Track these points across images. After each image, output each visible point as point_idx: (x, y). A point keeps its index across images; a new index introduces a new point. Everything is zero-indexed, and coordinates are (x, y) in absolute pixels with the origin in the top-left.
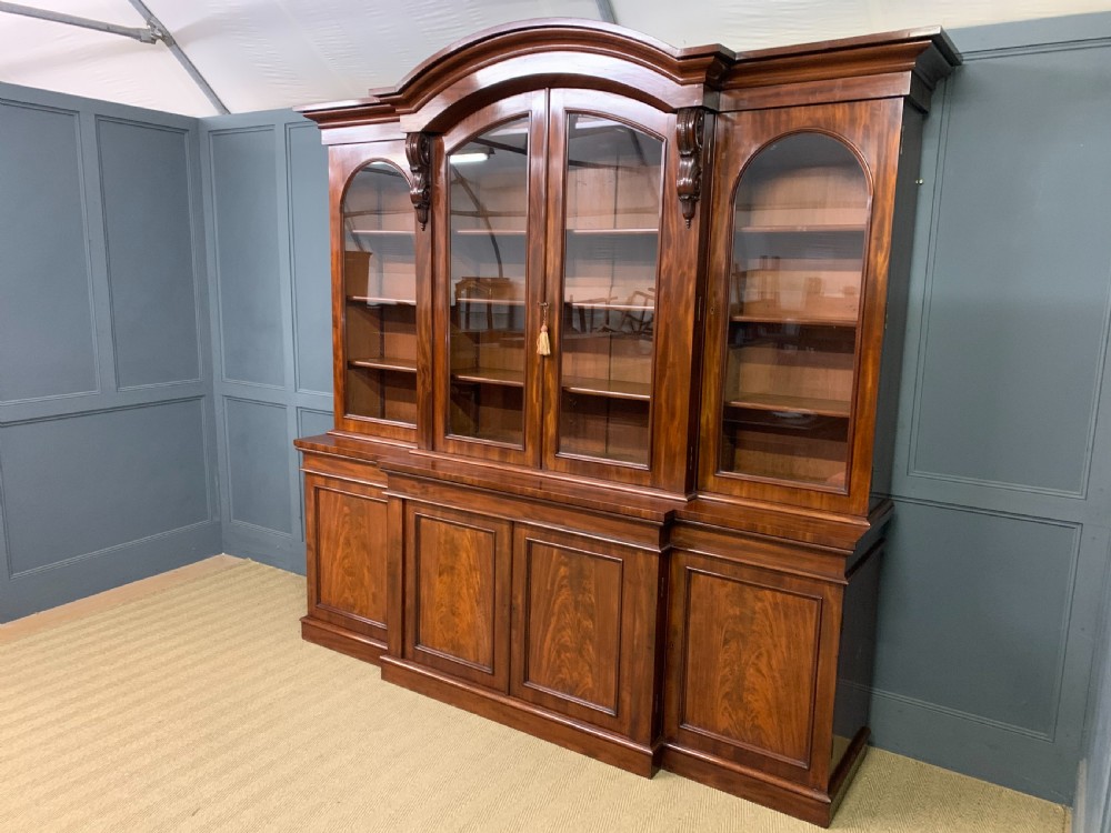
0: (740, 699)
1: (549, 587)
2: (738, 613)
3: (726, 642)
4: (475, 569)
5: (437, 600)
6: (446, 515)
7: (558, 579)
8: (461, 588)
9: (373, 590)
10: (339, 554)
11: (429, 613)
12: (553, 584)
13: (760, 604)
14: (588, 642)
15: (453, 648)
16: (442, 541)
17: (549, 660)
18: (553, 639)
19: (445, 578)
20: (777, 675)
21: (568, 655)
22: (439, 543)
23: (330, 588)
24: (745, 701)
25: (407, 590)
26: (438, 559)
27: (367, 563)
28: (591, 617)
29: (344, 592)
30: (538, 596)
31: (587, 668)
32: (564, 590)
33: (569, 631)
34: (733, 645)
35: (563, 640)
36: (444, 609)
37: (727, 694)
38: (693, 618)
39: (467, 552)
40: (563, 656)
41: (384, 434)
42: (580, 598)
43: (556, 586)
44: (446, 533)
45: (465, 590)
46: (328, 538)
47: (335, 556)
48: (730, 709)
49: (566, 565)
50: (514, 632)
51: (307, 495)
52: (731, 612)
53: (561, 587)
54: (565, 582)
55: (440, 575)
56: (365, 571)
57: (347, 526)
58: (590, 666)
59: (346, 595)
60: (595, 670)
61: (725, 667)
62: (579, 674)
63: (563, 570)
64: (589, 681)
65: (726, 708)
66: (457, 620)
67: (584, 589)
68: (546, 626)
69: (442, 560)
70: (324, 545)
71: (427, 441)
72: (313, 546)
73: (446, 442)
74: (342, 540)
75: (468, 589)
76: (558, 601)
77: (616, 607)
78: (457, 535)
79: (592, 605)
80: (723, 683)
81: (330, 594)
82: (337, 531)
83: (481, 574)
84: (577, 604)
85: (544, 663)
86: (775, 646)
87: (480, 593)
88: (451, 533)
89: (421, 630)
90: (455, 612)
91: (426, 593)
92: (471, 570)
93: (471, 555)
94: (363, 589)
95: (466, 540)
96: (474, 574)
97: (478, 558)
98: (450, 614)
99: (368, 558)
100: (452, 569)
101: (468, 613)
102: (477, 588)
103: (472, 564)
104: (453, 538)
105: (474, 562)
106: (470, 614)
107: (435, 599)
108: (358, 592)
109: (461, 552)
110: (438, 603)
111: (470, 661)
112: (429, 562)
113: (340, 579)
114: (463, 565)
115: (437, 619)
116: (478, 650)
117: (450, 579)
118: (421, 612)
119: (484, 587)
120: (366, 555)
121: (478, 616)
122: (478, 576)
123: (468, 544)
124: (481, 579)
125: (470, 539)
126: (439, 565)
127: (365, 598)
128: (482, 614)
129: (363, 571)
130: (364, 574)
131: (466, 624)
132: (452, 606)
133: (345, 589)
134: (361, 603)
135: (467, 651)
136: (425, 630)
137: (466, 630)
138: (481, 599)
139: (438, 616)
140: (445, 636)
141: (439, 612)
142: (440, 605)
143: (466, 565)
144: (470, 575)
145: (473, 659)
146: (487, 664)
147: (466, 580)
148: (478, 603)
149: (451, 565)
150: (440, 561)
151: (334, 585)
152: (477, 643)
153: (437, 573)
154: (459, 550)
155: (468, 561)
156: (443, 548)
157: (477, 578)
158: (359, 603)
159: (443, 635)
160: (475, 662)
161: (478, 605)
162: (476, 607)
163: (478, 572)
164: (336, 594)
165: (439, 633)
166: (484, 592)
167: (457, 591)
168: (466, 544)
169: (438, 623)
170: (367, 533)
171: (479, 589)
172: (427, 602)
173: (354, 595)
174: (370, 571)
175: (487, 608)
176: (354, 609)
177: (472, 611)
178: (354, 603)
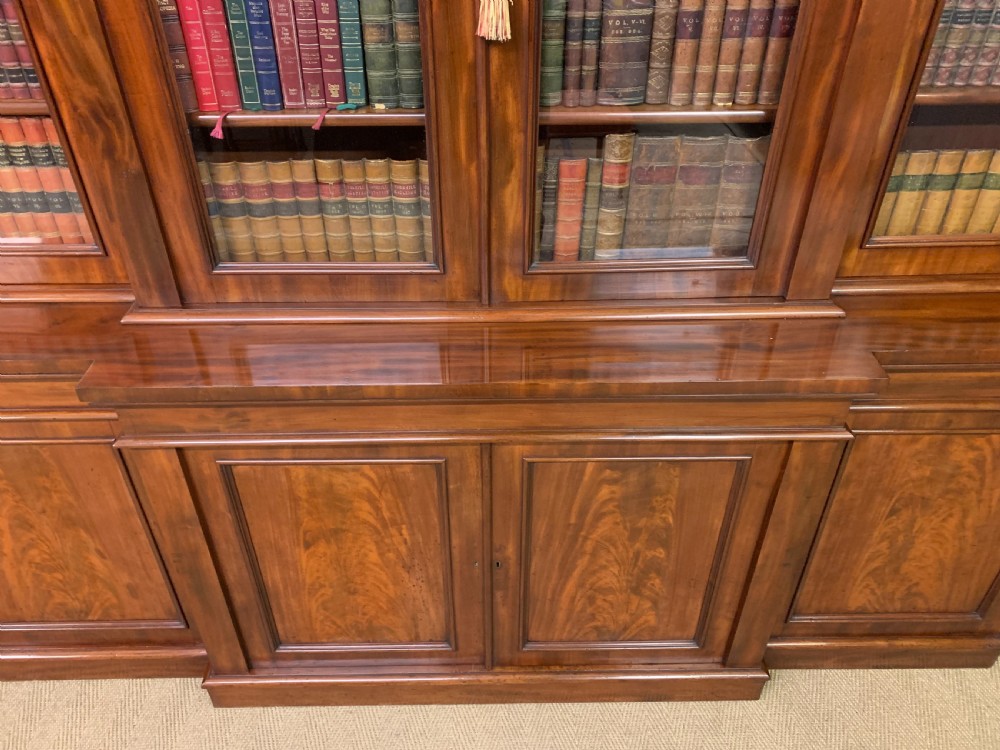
0: (896, 571)
1: (573, 520)
2: (928, 473)
3: (893, 512)
4: (394, 523)
5: (308, 581)
7: (595, 506)
8: (366, 555)
9: (125, 579)
10: (8, 544)
11: (293, 602)
12: (582, 513)
13: (972, 455)
14: (653, 575)
15: (360, 633)
16: (302, 495)
17: (570, 611)
18: (581, 585)
19: (322, 547)
20: (969, 534)
21: (610, 598)
22: (295, 500)
23: (10, 597)
24: (902, 571)
25: (231, 578)
26: (298, 524)
28: (665, 544)
29: (51, 596)
30: (549, 537)
31: (648, 604)
32: (608, 520)
33: (615, 570)
34: (905, 515)
35: (601, 583)
36: (327, 592)
37: (876, 569)
38: (839, 494)
39: (371, 500)
40: (599, 602)
42: (642, 522)
43: (589, 518)
44: (310, 480)
45: (374, 557)
48: (874, 585)
49: (615, 482)
50: (499, 595)
52: (914, 474)
53: (599, 516)
54: (610, 507)
55: (307, 546)
56: (95, 560)
57: (8, 498)
58: (655, 603)
59: (58, 600)
60: (663, 604)
61: (882, 540)
62: (632, 615)
63: (605, 492)
64: (651, 618)
65: (867, 586)
66: (360, 599)
67: (653, 509)
68: (565, 572)
69: (308, 523)
71: (163, 291)
73: (216, 283)
75: (381, 555)
76: (594, 536)
77: (718, 523)
78: (339, 478)
79: (668, 528)
80: (870, 560)
81: (13, 606)
83: (411, 527)
84: (635, 533)
85: (561, 616)
86: (980, 501)
87: (411, 552)
88: (325, 478)
89: (279, 627)
90: (355, 589)
91: (277, 576)
92: (385, 526)
93: (383, 505)
94: (99, 585)
95: (365, 484)
96: (393, 531)
97: (401, 505)
98: (345, 594)
99: (92, 537)
100: (336, 532)
101: (386, 586)
102: (403, 549)
103: (386, 517)
104: (331, 486)
105: (392, 513)
106: (391, 587)
107: (304, 580)
108: (86, 590)
109: (356, 504)
110: (313, 585)
111: (401, 642)
112: (273, 532)
113: (28, 581)
114: (365, 522)
115: (314, 606)
116: (416, 626)
117: (334, 548)
118: (274, 605)
119: (421, 544)
120: (83, 534)
121: (410, 585)
122: (404, 532)
123: (372, 489)
124: (412, 534)
125: (376, 480)
126: (301, 534)
127: (110, 595)
128: (420, 582)
129: (86, 558)
130: (91, 563)
131: (384, 600)
132: (347, 583)
133: (49, 592)
134: (102, 604)
135: (392, 632)
136: (288, 625)
137: (385, 608)
138: (416, 561)
139: (316, 601)
140: (339, 622)
141: (317, 596)
142: (317, 586)
143: (372, 520)
144: (383, 534)
145: (407, 639)
146: (439, 639)
147: (376, 543)
148: (409, 569)
149: (332, 527)
150: (304, 524)
151: (17, 593)
152: (414, 619)
153: (299, 545)
154: (351, 502)
155: (377, 515)
156: (306, 505)
157: (401, 535)
158: (97, 604)
159: (334, 623)
160: (411, 642)
161: (408, 572)
162: (405, 575)
163: (404, 526)
164: (31, 604)
165: (322, 621)
166: (421, 552)
167: (355, 561)
168: (368, 490)
169: (317, 610)
170: (71, 499)
171: (409, 550)
172: (285, 588)
173: (80, 596)
174: (106, 555)
175: (431, 571)
176: (87, 614)
177: (397, 581)
178: (84, 606)
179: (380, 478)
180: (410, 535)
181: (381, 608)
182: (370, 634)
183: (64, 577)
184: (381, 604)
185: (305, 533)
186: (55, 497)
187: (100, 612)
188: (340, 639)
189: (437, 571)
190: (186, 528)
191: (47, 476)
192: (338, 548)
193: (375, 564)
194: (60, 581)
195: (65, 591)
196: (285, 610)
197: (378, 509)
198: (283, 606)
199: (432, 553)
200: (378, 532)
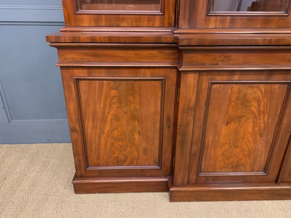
4: (263, 113)
5: (222, 141)
6: (244, 77)
8: (248, 128)
9: (144, 145)
10: (107, 127)
11: (212, 152)
15: (232, 168)
16: (234, 99)
19: (232, 126)
22: (230, 101)
23: (99, 154)
26: (227, 113)
27: (138, 128)
36: (227, 146)
39: (259, 101)
41: (125, 24)
44: (239, 91)
45: (250, 129)
46: (94, 119)
47: (102, 131)
51: (66, 87)
55: (227, 124)
56: (136, 136)
57: (115, 106)
59: (116, 155)
66: (238, 150)
70: (89, 125)
71: (189, 21)
72: (78, 128)
73: (208, 19)
74: (110, 117)
75: (253, 128)
78: (250, 91)
81: (98, 158)
82: (104, 112)
83: (268, 116)
87: (264, 129)
88: (245, 91)
89: (203, 163)
90: (238, 145)
91: (211, 139)
92: (259, 114)
93: (262, 104)
94: (134, 147)
95: (259, 94)
96: (262, 117)
97: (268, 105)
98: (233, 147)
99: (139, 125)
100: (240, 117)
101: (250, 143)
102: (262, 126)
103: (261, 110)
104: (246, 94)
105: (264, 108)
106: (252, 144)
107: (220, 141)
108: (128, 150)
109: (252, 103)
110: (223, 143)
111: (246, 172)
112: (217, 117)
113: (108, 146)
114: (253, 112)
115: (220, 153)
116: (254, 164)
117: (237, 124)
118: (205, 152)
119: (270, 123)
120: (136, 124)
121: (259, 144)
122: (266, 117)
123: (261, 96)
124: (268, 119)
125: (263, 92)
126: (227, 117)
127: (136, 153)
128: (263, 142)
129: (133, 135)
130: (134, 138)
131: (247, 150)
132: (236, 142)
133: (114, 151)
134: (132, 157)
135: (244, 166)
136: (207, 163)
137: (246, 154)
138: (265, 132)
139: (221, 151)
140: (226, 162)
141: (223, 148)
142: (224, 144)
143: (255, 111)
144: (257, 118)
145: (249, 170)
146: (261, 170)
147: (254, 122)
148: (261, 135)
149: (240, 114)
150: (229, 113)
151: (102, 152)
152: (255, 160)
153: (224, 123)
154: (250, 102)
155: (259, 108)
156: (233, 104)
157: (264, 119)
158: (130, 157)
159: (224, 162)
160: (250, 171)
161: (261, 137)
162: (259, 138)
163: (266, 115)
164: (105, 157)
165: (220, 161)
166: (269, 127)
167: (242, 131)
168: (259, 96)
169: (220, 156)
170: (138, 107)
171: (264, 126)
172: (212, 145)
173: (125, 153)
174: (141, 134)
175: (269, 137)
176: (124, 162)
177: (255, 142)
178: (125, 158)
179: (265, 91)
180: (267, 118)
181: (245, 154)
182: (236, 167)
183: (122, 144)
184: (245, 152)
185: (228, 118)
186: (133, 105)
187: (130, 161)
188: (224, 170)
189: (271, 137)
190: (188, 112)
191: (133, 96)
192: (238, 125)
193: (250, 133)
194: (120, 146)
195: (120, 151)
196: (208, 155)
197: (259, 106)
198: (208, 153)
199: (272, 128)
200: (256, 117)
